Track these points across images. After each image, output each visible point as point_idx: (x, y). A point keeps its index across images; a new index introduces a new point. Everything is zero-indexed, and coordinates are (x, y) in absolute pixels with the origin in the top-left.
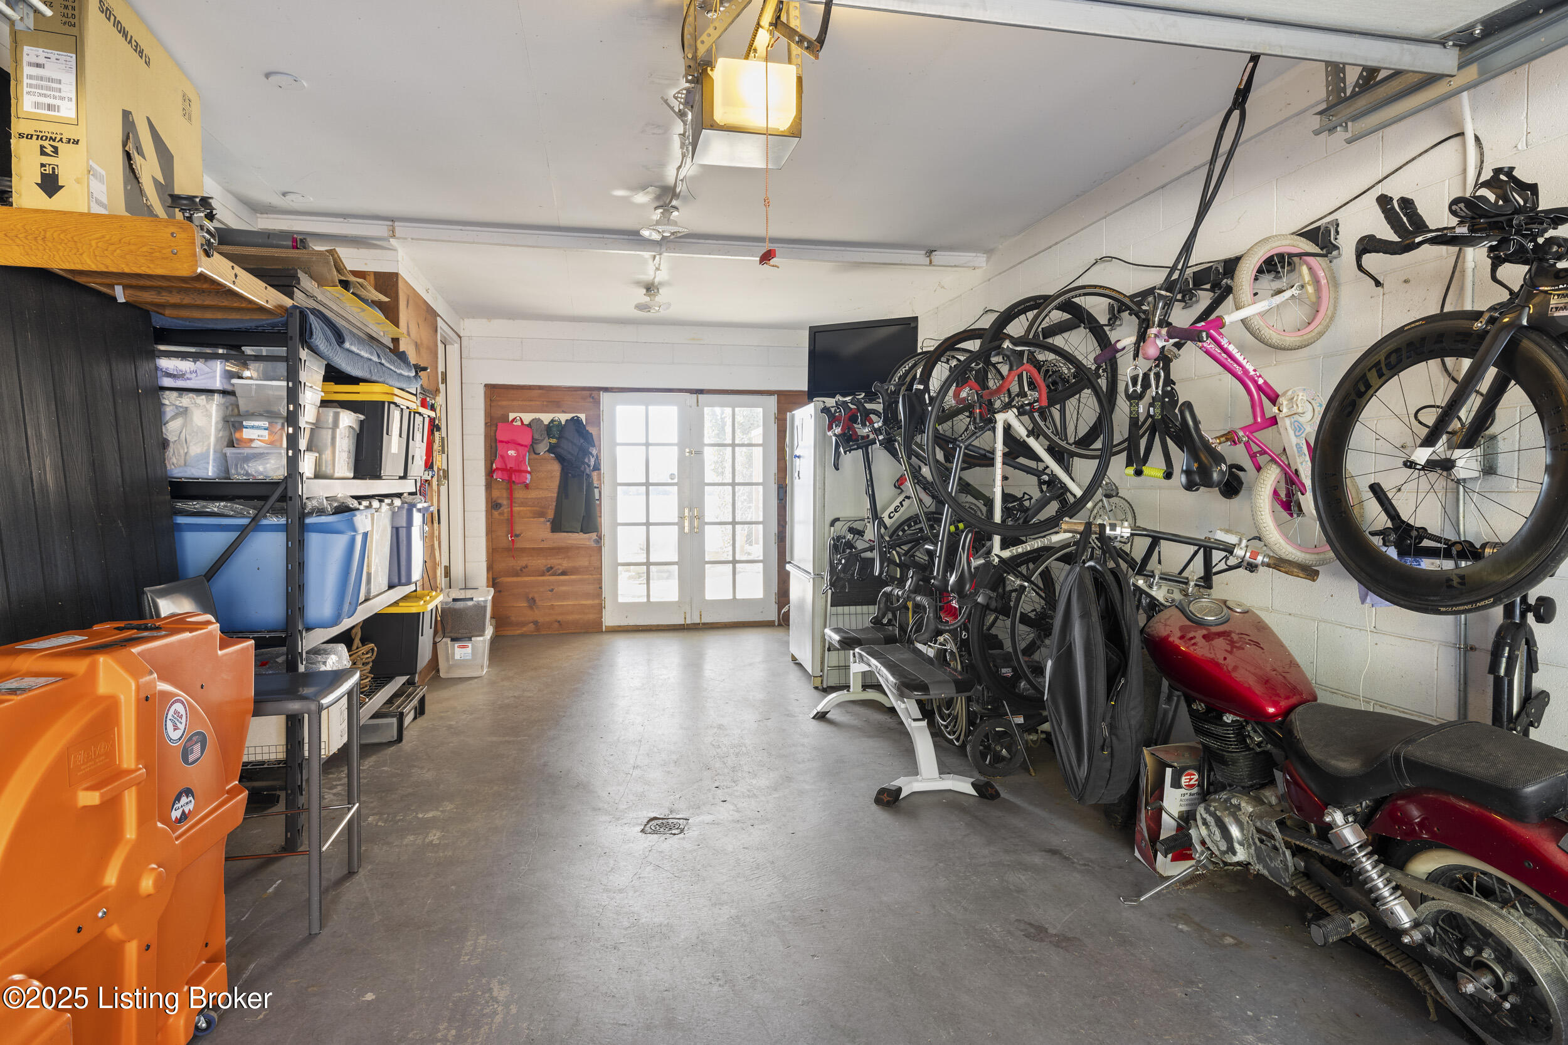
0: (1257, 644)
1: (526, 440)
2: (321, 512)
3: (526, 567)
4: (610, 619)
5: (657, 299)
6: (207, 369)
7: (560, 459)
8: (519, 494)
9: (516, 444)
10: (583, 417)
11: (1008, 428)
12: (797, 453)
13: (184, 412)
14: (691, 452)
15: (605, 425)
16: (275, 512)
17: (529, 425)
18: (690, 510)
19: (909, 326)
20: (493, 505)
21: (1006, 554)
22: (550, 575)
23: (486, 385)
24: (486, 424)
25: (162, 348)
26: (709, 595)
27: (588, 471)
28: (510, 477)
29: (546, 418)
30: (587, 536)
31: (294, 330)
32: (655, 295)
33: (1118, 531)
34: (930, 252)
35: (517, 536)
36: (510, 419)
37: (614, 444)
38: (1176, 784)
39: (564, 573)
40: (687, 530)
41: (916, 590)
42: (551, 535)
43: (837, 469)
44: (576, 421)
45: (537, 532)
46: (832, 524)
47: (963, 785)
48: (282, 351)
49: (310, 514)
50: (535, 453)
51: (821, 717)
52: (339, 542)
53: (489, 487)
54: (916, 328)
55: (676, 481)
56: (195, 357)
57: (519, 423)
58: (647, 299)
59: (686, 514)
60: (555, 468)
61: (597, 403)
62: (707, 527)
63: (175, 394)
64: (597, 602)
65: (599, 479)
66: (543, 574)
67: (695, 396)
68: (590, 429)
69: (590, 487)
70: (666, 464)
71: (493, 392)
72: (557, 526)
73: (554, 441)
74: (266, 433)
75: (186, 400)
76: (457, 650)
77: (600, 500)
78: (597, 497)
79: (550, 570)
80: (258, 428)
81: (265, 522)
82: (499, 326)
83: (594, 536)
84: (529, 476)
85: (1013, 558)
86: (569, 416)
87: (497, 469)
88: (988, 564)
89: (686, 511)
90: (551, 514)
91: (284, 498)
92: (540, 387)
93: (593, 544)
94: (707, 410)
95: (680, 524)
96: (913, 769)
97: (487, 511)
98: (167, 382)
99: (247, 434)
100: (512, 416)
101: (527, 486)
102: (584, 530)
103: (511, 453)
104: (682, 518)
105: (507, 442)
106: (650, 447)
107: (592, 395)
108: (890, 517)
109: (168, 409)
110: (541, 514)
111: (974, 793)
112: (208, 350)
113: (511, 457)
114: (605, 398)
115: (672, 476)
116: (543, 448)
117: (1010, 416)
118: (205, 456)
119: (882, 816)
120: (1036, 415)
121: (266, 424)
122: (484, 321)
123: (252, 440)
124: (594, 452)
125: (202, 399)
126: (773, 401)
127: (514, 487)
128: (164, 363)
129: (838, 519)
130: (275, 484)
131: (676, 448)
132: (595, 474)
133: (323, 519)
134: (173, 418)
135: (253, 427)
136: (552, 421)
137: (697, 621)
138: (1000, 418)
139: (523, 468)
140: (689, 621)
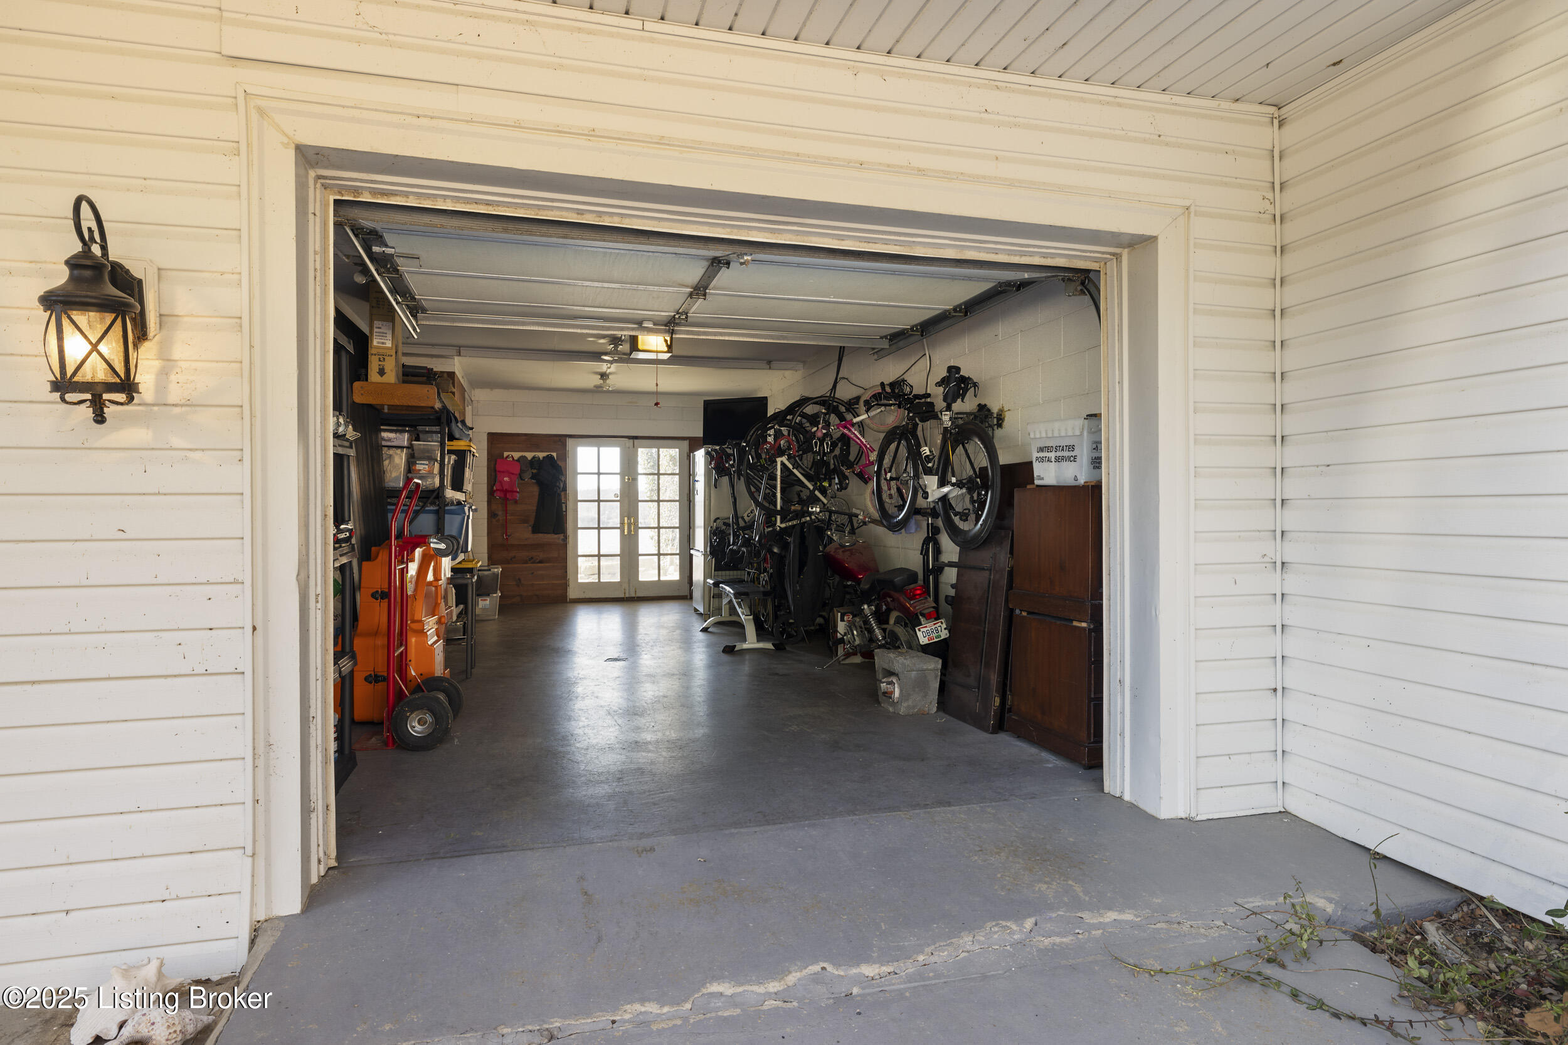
0: (861, 553)
1: (517, 471)
2: (452, 504)
3: (514, 557)
4: (572, 594)
5: (608, 381)
6: (401, 437)
7: (540, 483)
8: (510, 507)
9: (510, 474)
10: (554, 454)
11: (783, 464)
12: (696, 479)
13: (390, 457)
14: (629, 479)
15: (569, 461)
16: (433, 504)
17: (518, 460)
18: (628, 519)
19: (763, 402)
20: (492, 515)
21: (783, 526)
22: (533, 563)
23: (489, 434)
24: (488, 459)
25: (382, 427)
26: (642, 578)
27: (559, 491)
28: (505, 495)
29: (529, 455)
30: (556, 536)
31: (444, 420)
32: (606, 379)
33: (814, 509)
34: (769, 362)
35: (509, 536)
36: (505, 456)
37: (576, 473)
38: (842, 620)
39: (541, 562)
40: (626, 533)
41: (742, 546)
42: (531, 536)
43: (716, 487)
44: (550, 458)
45: (523, 534)
46: (715, 521)
47: (769, 646)
48: (437, 428)
49: (447, 505)
50: (522, 479)
51: (705, 630)
52: (458, 518)
53: (489, 502)
54: (767, 404)
55: (618, 499)
56: (395, 431)
57: (511, 459)
58: (602, 381)
59: (626, 521)
60: (535, 490)
61: (564, 445)
62: (640, 530)
63: (386, 449)
64: (563, 581)
65: (566, 497)
66: (526, 562)
67: (631, 441)
68: (560, 463)
69: (560, 504)
70: (612, 486)
71: (492, 436)
72: (536, 529)
73: (534, 471)
74: (427, 467)
75: (391, 452)
76: (480, 602)
77: (566, 511)
78: (564, 510)
79: (531, 560)
80: (424, 464)
81: (427, 508)
82: (498, 394)
83: (561, 536)
84: (518, 495)
85: (786, 528)
86: (545, 454)
87: (497, 490)
88: (775, 530)
89: (626, 519)
90: (532, 522)
91: (437, 497)
92: (526, 435)
93: (561, 542)
94: (640, 450)
95: (622, 529)
96: (745, 640)
97: (488, 519)
98: (384, 443)
99: (418, 467)
100: (506, 454)
101: (516, 502)
102: (555, 532)
103: (506, 479)
104: (622, 523)
105: (503, 472)
106: (601, 476)
107: (560, 442)
108: (748, 516)
109: (384, 455)
110: (525, 521)
111: (773, 648)
112: (400, 428)
113: (506, 481)
114: (570, 442)
115: (616, 495)
116: (527, 476)
117: (784, 459)
118: (398, 478)
119: (726, 658)
120: (797, 458)
121: (427, 462)
122: (489, 390)
123: (420, 470)
124: (563, 479)
125: (399, 451)
126: (686, 443)
127: (508, 502)
128: (385, 435)
129: (718, 518)
130: (433, 491)
131: (618, 476)
132: (563, 493)
133: (453, 507)
134: (386, 460)
135: (421, 464)
136: (534, 457)
137: (633, 595)
138: (779, 460)
139: (515, 490)
140: (627, 595)
